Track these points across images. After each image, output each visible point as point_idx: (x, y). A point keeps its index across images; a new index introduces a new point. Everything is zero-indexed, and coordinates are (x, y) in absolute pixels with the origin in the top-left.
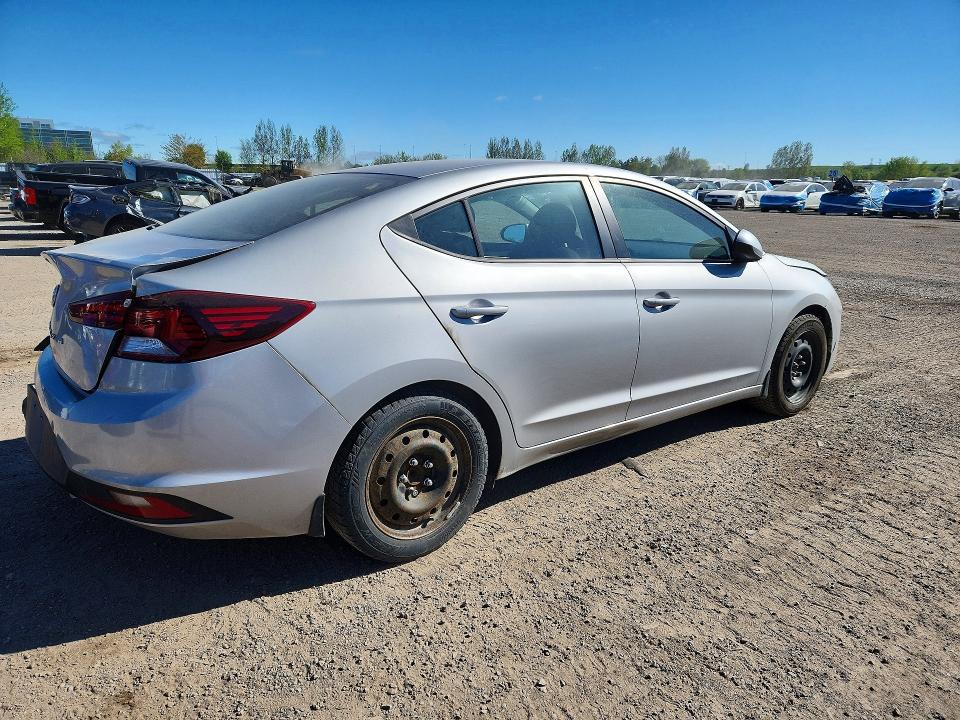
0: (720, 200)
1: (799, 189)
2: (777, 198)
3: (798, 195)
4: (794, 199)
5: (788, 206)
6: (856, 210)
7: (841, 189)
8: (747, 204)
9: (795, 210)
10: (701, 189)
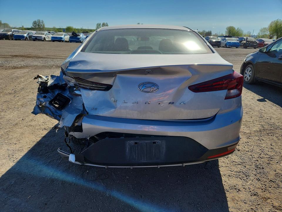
0: (38, 38)
1: (62, 35)
2: (57, 38)
3: (62, 37)
4: (62, 38)
5: (60, 40)
6: (79, 41)
7: (74, 35)
8: (47, 39)
9: (63, 41)
10: (28, 34)
